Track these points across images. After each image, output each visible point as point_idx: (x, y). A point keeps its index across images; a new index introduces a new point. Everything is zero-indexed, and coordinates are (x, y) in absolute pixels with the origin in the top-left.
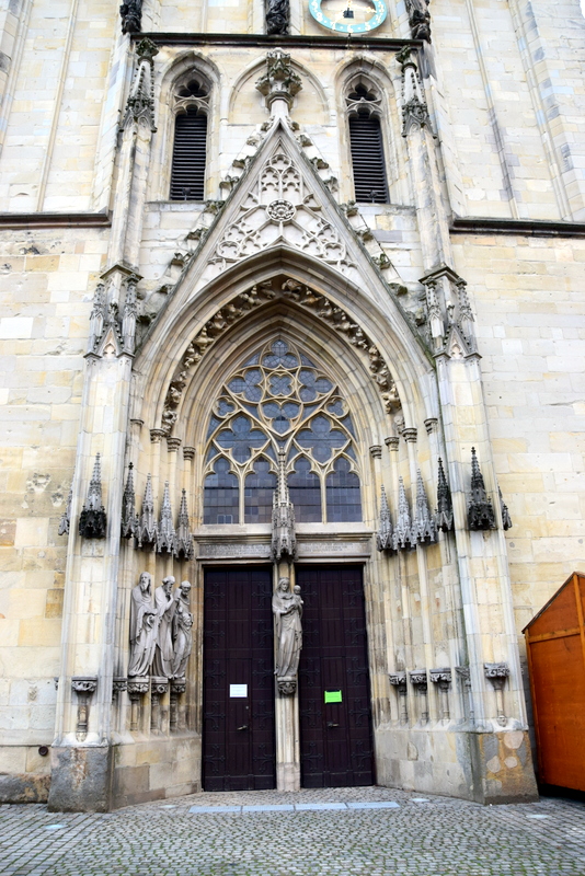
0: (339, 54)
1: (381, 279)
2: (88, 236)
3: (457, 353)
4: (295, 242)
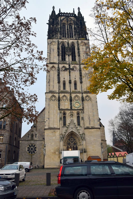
0: (76, 111)
1: (79, 134)
2: (58, 130)
3: (84, 140)
4: (73, 130)
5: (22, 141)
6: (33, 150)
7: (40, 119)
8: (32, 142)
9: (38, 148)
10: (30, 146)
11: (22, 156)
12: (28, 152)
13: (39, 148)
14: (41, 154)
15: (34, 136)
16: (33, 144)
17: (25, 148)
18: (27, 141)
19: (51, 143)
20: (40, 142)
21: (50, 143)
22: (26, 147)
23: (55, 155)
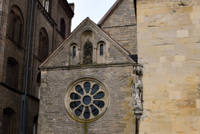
5: (48, 69)
6: (91, 103)
7: (121, 18)
8: (88, 72)
9: (112, 95)
10: (79, 88)
11: (50, 126)
12: (72, 111)
13: (116, 96)
14: (125, 116)
15: (94, 51)
16: (93, 79)
17: (60, 97)
18: (69, 68)
19: (171, 59)
20: (119, 71)
21: (163, 59)
22: (64, 91)
23: (191, 113)
